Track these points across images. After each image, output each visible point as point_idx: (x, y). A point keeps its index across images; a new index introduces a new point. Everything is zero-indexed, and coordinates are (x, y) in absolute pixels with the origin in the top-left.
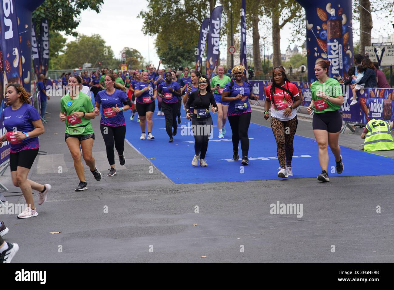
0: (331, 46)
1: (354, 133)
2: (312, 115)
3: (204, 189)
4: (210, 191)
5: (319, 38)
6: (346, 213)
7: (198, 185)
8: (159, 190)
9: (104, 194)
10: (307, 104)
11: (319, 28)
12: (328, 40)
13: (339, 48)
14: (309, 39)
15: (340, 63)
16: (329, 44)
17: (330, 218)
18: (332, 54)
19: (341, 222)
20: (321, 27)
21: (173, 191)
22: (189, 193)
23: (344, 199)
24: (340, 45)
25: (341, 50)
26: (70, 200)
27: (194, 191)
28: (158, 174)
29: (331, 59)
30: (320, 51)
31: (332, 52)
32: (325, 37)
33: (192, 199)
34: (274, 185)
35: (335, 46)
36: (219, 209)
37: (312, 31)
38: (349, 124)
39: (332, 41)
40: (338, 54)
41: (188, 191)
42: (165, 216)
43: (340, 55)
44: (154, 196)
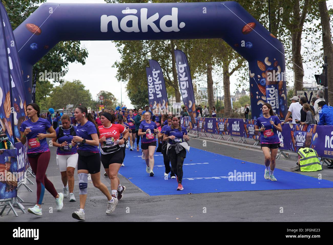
0: (269, 90)
1: (287, 159)
2: (255, 145)
3: (172, 199)
4: (176, 200)
5: (259, 84)
6: (275, 214)
7: (167, 196)
8: (138, 200)
9: (96, 203)
10: (251, 136)
11: (259, 76)
12: (267, 86)
13: (276, 92)
14: (252, 85)
15: (277, 104)
16: (268, 89)
17: (264, 217)
18: (270, 97)
19: (271, 220)
20: (261, 76)
21: (148, 201)
22: (161, 201)
23: (275, 205)
24: (276, 90)
25: (277, 94)
26: (72, 207)
27: (164, 200)
28: (136, 189)
29: (270, 101)
30: (261, 94)
31: (270, 95)
32: (264, 84)
33: (164, 206)
34: (224, 196)
35: (272, 91)
36: (184, 212)
37: (254, 79)
38: (284, 152)
39: (270, 87)
40: (275, 97)
41: (160, 201)
42: (144, 217)
43: (276, 97)
44: (134, 204)
